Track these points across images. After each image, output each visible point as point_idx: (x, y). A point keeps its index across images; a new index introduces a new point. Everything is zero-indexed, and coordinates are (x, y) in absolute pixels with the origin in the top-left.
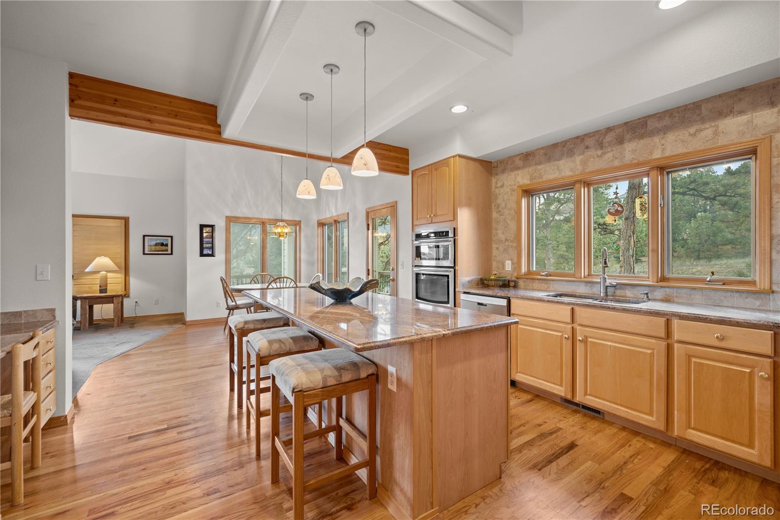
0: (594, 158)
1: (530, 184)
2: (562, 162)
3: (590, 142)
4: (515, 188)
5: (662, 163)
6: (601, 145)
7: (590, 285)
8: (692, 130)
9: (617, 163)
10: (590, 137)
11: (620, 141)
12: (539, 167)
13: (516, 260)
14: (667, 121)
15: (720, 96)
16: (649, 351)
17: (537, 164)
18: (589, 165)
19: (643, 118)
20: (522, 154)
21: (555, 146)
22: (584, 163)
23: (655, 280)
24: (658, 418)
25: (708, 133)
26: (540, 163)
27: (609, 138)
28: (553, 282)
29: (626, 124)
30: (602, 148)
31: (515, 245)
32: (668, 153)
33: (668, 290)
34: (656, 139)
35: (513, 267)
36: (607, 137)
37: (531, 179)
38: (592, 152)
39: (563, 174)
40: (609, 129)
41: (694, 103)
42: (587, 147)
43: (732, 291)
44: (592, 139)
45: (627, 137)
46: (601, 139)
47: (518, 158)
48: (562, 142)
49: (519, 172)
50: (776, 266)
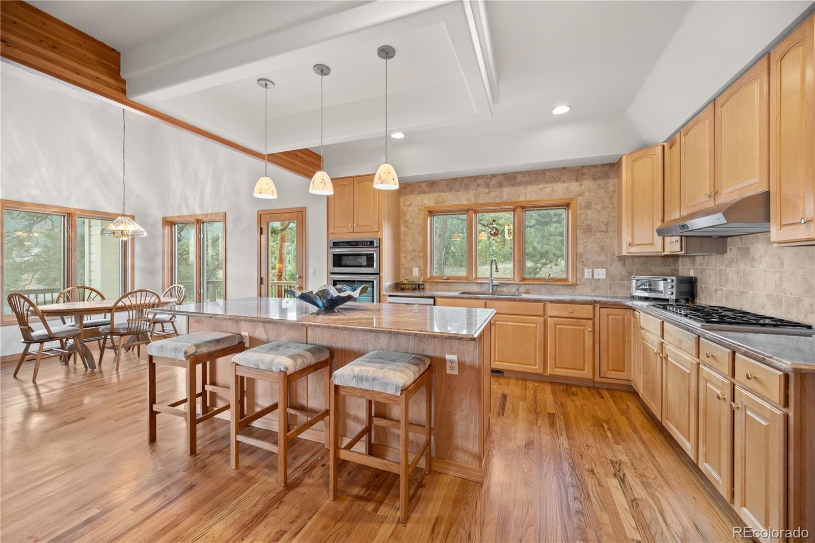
0: (483, 194)
1: (434, 207)
2: (460, 194)
3: (480, 182)
4: (422, 208)
5: (522, 204)
6: (488, 186)
7: (480, 285)
8: (541, 187)
9: (498, 200)
10: (481, 179)
11: (501, 185)
12: (443, 194)
13: (422, 267)
14: (527, 178)
15: (555, 169)
16: (534, 325)
17: (440, 191)
18: (480, 198)
19: (515, 173)
20: (428, 181)
21: (455, 179)
22: (476, 196)
23: (520, 280)
24: (539, 366)
25: (548, 190)
26: (443, 191)
27: (493, 182)
28: (454, 284)
29: (504, 174)
30: (488, 188)
31: (422, 255)
32: (528, 199)
33: (527, 286)
34: (522, 188)
35: (420, 273)
36: (492, 181)
37: (436, 203)
38: (481, 190)
39: (461, 203)
40: (493, 176)
41: (542, 170)
42: (478, 186)
43: (559, 285)
44: (482, 180)
45: (505, 183)
46: (488, 181)
47: (425, 184)
48: (461, 178)
49: (425, 195)
50: (579, 271)
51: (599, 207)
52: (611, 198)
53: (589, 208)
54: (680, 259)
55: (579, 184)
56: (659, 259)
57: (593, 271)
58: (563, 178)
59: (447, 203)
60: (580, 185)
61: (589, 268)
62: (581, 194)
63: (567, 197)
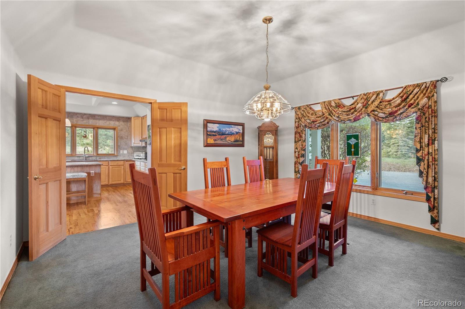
0: (80, 121)
3: (78, 115)
5: (97, 127)
6: (82, 118)
8: (105, 121)
9: (87, 124)
11: (88, 118)
14: (100, 117)
15: (110, 116)
16: (105, 169)
18: (78, 122)
19: (95, 115)
23: (96, 155)
24: (107, 182)
25: (108, 123)
27: (85, 116)
29: (90, 114)
30: (83, 118)
32: (100, 125)
33: (100, 157)
34: (97, 121)
38: (79, 119)
40: (85, 114)
41: (105, 116)
42: (78, 117)
43: (112, 156)
45: (90, 118)
46: (82, 116)
50: (119, 151)
51: (125, 131)
52: (129, 128)
53: (122, 131)
55: (118, 122)
56: (142, 148)
57: (123, 151)
58: (113, 120)
60: (119, 123)
61: (122, 150)
62: (119, 126)
63: (114, 126)
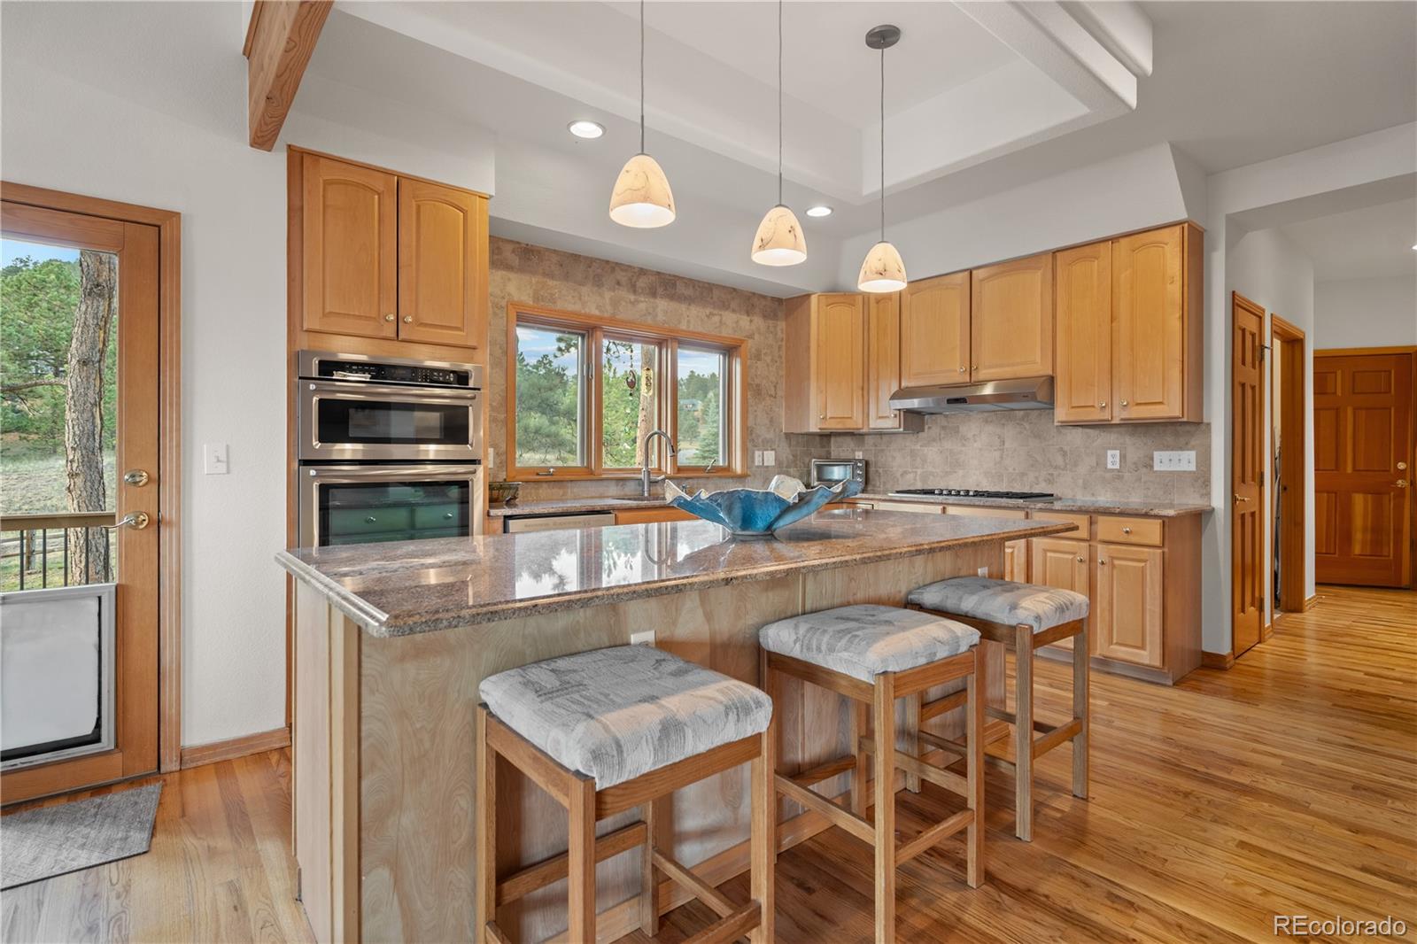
0: (626, 302)
1: (532, 307)
2: (585, 290)
3: (622, 276)
4: (504, 303)
5: (672, 335)
6: (633, 289)
7: (621, 483)
8: (707, 311)
9: (649, 320)
10: (622, 270)
11: (654, 293)
12: (551, 283)
13: (503, 446)
14: (689, 292)
15: (724, 287)
17: (545, 274)
18: (620, 308)
19: (674, 276)
20: (518, 243)
21: (576, 258)
22: (615, 303)
25: (716, 319)
26: (551, 276)
27: (642, 283)
28: (573, 484)
29: (659, 273)
30: (635, 292)
31: (502, 416)
32: (691, 328)
34: (683, 307)
35: (498, 461)
36: (640, 280)
37: (536, 299)
38: (622, 292)
39: (587, 310)
40: (643, 272)
41: (709, 284)
42: (618, 283)
43: (726, 477)
44: (624, 274)
45: (660, 291)
46: (634, 279)
47: (509, 247)
48: (586, 258)
49: (512, 275)
50: (750, 454)
51: (768, 359)
52: (780, 347)
53: (759, 360)
54: (833, 439)
55: (749, 319)
56: (818, 438)
57: (763, 454)
58: (733, 305)
59: (560, 305)
60: (751, 321)
61: (758, 450)
62: (751, 336)
63: (737, 336)
